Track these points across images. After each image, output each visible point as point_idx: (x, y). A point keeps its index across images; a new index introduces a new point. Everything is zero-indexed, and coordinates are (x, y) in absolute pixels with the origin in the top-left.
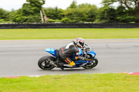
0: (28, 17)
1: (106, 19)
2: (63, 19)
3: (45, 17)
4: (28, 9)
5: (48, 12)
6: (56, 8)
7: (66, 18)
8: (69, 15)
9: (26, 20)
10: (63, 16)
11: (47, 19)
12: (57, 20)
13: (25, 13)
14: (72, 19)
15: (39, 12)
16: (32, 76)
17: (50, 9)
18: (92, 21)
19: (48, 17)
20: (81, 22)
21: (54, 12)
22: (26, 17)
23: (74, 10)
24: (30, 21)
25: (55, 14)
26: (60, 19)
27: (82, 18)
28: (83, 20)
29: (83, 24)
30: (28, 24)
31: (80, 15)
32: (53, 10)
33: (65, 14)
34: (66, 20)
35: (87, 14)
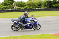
0: (7, 6)
2: (25, 7)
3: (16, 6)
4: (7, 3)
6: (22, 2)
7: (26, 7)
8: (28, 5)
9: (6, 8)
10: (25, 5)
11: (17, 7)
12: (22, 8)
13: (5, 4)
14: (30, 7)
15: (13, 4)
17: (18, 2)
18: (40, 7)
19: (17, 6)
20: (35, 8)
21: (20, 4)
23: (31, 2)
24: (8, 9)
26: (23, 7)
27: (35, 6)
29: (35, 9)
31: (34, 4)
32: (20, 3)
33: (26, 4)
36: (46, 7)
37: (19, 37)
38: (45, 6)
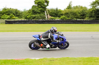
0: (36, 15)
1: (94, 17)
2: (62, 17)
3: (48, 15)
4: (36, 10)
5: (51, 11)
6: (57, 9)
7: (64, 16)
8: (66, 14)
9: (34, 18)
10: (62, 15)
11: (49, 17)
12: (57, 18)
13: (34, 12)
14: (68, 17)
15: (44, 12)
16: (33, 59)
18: (83, 18)
19: (50, 15)
20: (75, 19)
22: (34, 16)
23: (70, 10)
24: (37, 19)
25: (56, 13)
26: (59, 17)
27: (76, 16)
28: (77, 18)
30: (36, 21)
31: (74, 14)
32: (55, 11)
33: (63, 13)
34: (64, 18)
35: (79, 13)
36: (92, 19)
37: (57, 59)
38: (91, 17)
